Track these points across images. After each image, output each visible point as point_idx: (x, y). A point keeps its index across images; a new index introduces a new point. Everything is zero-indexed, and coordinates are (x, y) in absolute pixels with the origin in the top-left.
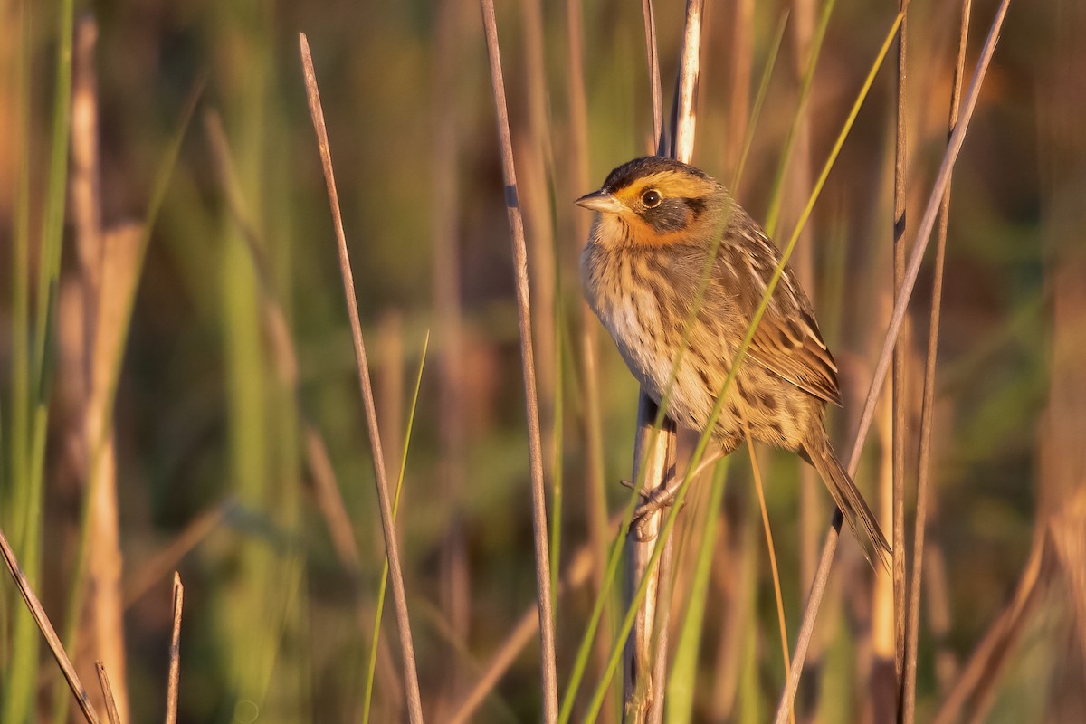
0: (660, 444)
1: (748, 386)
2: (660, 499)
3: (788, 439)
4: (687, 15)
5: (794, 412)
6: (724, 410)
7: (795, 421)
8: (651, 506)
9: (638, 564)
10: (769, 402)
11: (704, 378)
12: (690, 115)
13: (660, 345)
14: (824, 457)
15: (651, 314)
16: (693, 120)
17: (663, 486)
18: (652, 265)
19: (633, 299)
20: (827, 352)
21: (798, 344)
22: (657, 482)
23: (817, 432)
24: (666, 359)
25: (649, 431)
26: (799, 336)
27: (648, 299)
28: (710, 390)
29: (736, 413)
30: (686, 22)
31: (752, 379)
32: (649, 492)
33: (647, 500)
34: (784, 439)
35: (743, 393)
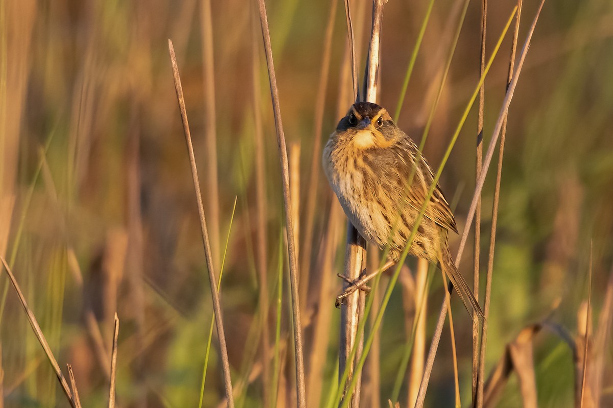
0: (358, 256)
1: (410, 220)
2: (358, 285)
4: (372, 33)
6: (396, 234)
7: (432, 243)
8: (353, 288)
9: (347, 321)
10: (421, 230)
11: (386, 218)
12: (374, 86)
15: (359, 185)
16: (375, 88)
18: (365, 159)
19: (352, 177)
21: (437, 200)
22: (357, 275)
23: (444, 251)
25: (353, 247)
26: (437, 197)
27: (359, 176)
28: (389, 223)
29: (402, 235)
30: (372, 37)
31: (412, 216)
32: (353, 280)
33: (351, 285)
34: (426, 253)
35: (407, 225)
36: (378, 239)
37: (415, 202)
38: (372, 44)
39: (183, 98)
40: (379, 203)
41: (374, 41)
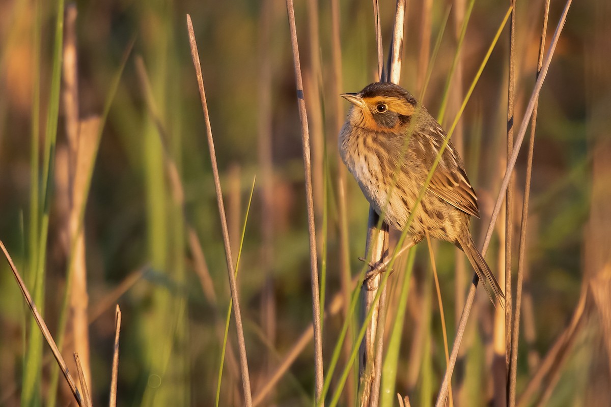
0: (380, 238)
1: (429, 207)
2: (380, 268)
3: (450, 236)
4: (397, 6)
5: (452, 221)
6: (415, 220)
7: (453, 226)
8: (375, 271)
9: (368, 303)
10: (440, 216)
11: (405, 203)
12: (398, 61)
13: (381, 184)
14: (469, 246)
15: (376, 167)
16: (400, 63)
17: (382, 261)
18: (375, 140)
19: (366, 159)
20: (472, 189)
21: (456, 184)
22: (378, 258)
23: (465, 232)
24: (384, 192)
25: (374, 231)
26: (456, 180)
27: (374, 159)
28: (408, 208)
29: (422, 221)
30: (397, 10)
31: (431, 203)
32: (374, 264)
33: (373, 268)
34: (447, 236)
35: (426, 211)
36: (398, 225)
37: (433, 187)
38: (397, 17)
39: (201, 75)
40: (398, 187)
41: (398, 15)
